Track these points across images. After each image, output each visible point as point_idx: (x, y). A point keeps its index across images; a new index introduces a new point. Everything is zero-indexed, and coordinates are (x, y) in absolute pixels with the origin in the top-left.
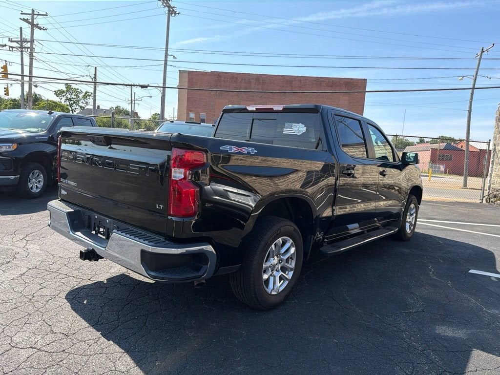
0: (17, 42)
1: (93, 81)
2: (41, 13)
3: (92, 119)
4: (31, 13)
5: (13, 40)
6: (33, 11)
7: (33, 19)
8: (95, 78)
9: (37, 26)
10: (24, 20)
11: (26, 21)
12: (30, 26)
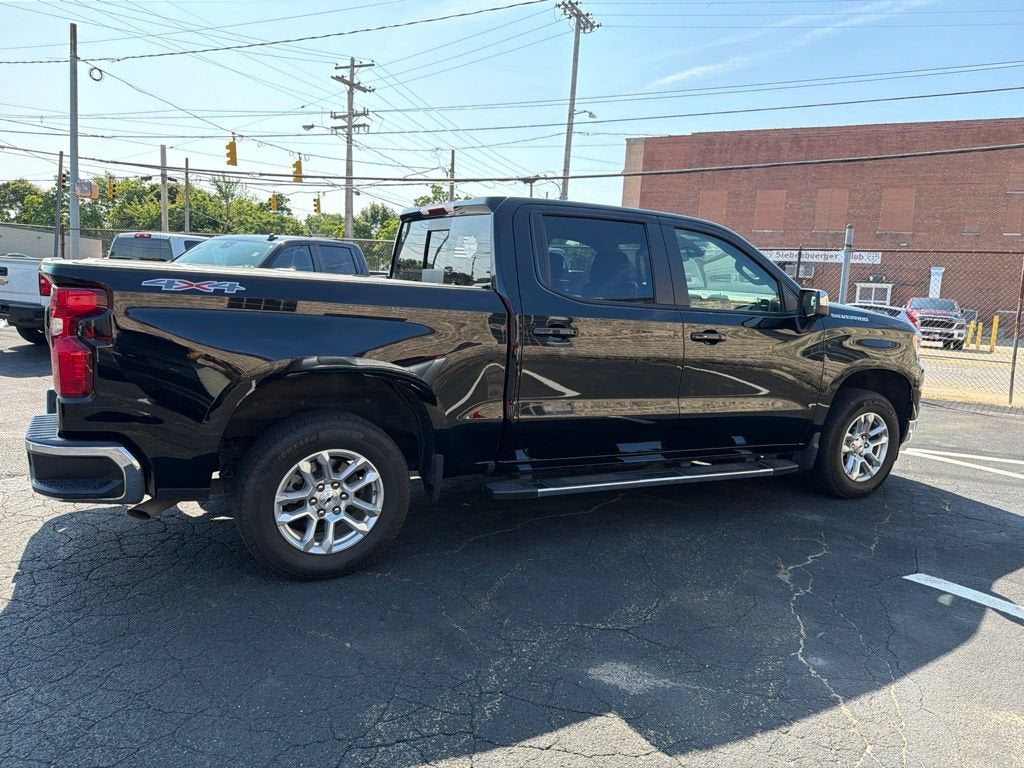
0: (343, 117)
1: (449, 178)
2: (365, 63)
3: (355, 247)
4: (349, 64)
5: (337, 115)
6: (353, 60)
7: (352, 74)
8: (452, 170)
9: (358, 86)
10: (338, 78)
11: (340, 79)
12: (348, 87)
